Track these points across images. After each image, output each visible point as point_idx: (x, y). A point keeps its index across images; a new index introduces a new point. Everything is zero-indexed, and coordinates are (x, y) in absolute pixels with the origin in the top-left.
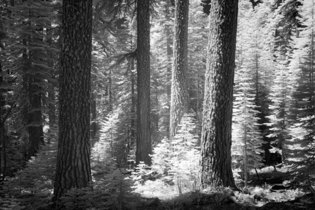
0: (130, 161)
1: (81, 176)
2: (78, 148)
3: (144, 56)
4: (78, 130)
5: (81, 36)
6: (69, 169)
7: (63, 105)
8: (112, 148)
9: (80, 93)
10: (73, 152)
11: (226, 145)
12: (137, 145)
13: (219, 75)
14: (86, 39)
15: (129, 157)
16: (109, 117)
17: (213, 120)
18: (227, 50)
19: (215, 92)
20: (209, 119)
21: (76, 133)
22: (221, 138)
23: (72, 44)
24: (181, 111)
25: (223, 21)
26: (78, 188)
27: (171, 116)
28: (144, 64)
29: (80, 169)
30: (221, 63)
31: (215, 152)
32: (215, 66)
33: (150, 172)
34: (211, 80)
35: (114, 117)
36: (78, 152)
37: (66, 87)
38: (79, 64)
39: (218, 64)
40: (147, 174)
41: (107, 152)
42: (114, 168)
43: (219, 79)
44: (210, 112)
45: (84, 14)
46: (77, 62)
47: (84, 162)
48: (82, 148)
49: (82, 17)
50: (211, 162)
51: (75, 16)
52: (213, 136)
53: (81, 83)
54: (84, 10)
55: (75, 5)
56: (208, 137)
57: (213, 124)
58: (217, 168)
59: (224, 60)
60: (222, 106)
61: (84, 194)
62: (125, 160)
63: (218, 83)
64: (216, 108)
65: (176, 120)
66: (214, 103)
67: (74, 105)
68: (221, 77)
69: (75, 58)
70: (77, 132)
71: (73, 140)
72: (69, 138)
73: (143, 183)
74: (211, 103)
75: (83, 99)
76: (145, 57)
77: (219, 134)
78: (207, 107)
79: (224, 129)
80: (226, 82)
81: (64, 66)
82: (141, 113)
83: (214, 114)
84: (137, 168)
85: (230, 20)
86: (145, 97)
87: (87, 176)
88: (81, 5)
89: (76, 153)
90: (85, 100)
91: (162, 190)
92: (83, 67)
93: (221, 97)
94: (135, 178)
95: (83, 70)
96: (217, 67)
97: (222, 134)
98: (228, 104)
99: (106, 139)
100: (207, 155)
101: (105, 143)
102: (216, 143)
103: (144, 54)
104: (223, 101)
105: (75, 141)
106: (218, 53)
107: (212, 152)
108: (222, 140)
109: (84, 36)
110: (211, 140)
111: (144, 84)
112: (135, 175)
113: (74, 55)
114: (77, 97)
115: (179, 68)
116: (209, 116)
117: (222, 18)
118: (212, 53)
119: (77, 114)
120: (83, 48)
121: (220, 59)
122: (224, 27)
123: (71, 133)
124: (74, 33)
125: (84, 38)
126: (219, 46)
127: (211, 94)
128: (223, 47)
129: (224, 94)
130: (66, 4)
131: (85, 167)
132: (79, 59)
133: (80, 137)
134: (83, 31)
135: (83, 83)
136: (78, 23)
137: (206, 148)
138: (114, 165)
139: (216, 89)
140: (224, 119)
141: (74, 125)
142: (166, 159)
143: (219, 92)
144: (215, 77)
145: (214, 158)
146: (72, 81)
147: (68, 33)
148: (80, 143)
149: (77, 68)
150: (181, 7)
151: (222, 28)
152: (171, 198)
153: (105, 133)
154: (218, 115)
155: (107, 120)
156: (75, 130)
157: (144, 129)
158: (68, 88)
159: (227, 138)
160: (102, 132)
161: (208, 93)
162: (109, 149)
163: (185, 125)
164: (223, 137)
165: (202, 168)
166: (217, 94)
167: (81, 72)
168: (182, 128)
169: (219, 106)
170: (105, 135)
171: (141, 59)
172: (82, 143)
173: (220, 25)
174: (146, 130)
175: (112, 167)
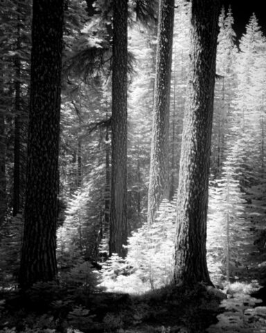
0: (103, 252)
1: (47, 270)
2: (44, 241)
3: (119, 127)
4: (44, 222)
5: (49, 126)
6: (35, 262)
7: (29, 197)
8: (81, 235)
9: (46, 184)
10: (39, 246)
11: (200, 238)
12: (111, 233)
13: (193, 164)
14: (54, 129)
15: (101, 247)
16: (77, 195)
17: (186, 211)
18: (201, 138)
19: (189, 181)
20: (182, 209)
21: (42, 226)
22: (195, 230)
23: (40, 134)
24: (161, 195)
25: (198, 107)
26: (44, 282)
27: (149, 200)
28: (120, 136)
29: (46, 262)
30: (195, 151)
31: (188, 245)
32: (189, 153)
33: (124, 266)
34: (185, 169)
35: (83, 194)
36: (44, 244)
37: (33, 178)
38: (46, 155)
39: (193, 152)
40: (121, 268)
41: (74, 240)
42: (81, 261)
43: (194, 167)
44: (183, 203)
45: (52, 104)
46: (44, 152)
47: (50, 255)
48: (48, 241)
49: (50, 107)
50: (184, 256)
51: (43, 106)
52: (186, 228)
53: (48, 174)
54: (52, 100)
55: (44, 96)
56: (182, 229)
57: (186, 215)
58: (190, 262)
59: (198, 147)
60: (196, 197)
61: (51, 288)
62: (97, 250)
63: (193, 172)
64: (190, 198)
65: (154, 206)
66: (188, 193)
67: (41, 197)
68: (196, 166)
69: (42, 149)
70: (43, 224)
71: (39, 232)
72: (35, 230)
73: (114, 278)
74: (185, 192)
75: (50, 191)
76: (121, 128)
77: (193, 226)
78: (181, 197)
79: (198, 220)
80: (201, 171)
81: (31, 156)
82: (116, 195)
83: (188, 205)
84: (109, 261)
85: (205, 106)
86: (120, 176)
87: (52, 269)
88: (49, 95)
89: (42, 246)
90: (52, 191)
91: (136, 286)
92: (50, 157)
93: (195, 187)
94: (106, 272)
95: (50, 161)
96: (191, 155)
97: (196, 226)
98: (203, 195)
99: (72, 223)
100: (180, 248)
101: (71, 228)
102: (189, 235)
103: (121, 123)
104: (197, 191)
105: (41, 233)
106: (193, 141)
107: (186, 245)
108: (195, 233)
109: (52, 126)
110: (184, 232)
111: (119, 160)
112: (106, 269)
113: (42, 146)
114: (43, 189)
115: (159, 145)
116: (183, 206)
117: (197, 104)
118: (187, 140)
119: (44, 206)
120: (50, 138)
121: (195, 146)
122: (199, 114)
123: (37, 225)
124: (42, 123)
125: (52, 129)
126: (194, 133)
127: (185, 184)
128: (198, 135)
129: (198, 183)
130: (35, 94)
131: (51, 260)
132: (46, 149)
133: (46, 229)
134: (51, 121)
135: (50, 174)
136: (46, 113)
137: (179, 240)
138: (81, 258)
139: (190, 179)
140: (198, 210)
141: (40, 217)
142: (143, 251)
143: (193, 181)
144: (189, 166)
145: (187, 252)
146: (39, 172)
147: (36, 123)
148: (46, 236)
149: (45, 158)
150: (162, 75)
151: (197, 115)
152: (140, 294)
153: (72, 215)
154: (192, 206)
155: (75, 199)
156: (41, 222)
157: (120, 214)
158: (35, 179)
159: (201, 230)
160: (68, 214)
161: (183, 182)
162: (77, 236)
163: (163, 212)
164: (197, 229)
165: (175, 261)
166: (191, 184)
167: (48, 162)
168: (161, 216)
169: (193, 196)
170: (71, 217)
171: (117, 130)
172: (48, 236)
173: (195, 112)
174: (121, 215)
175: (79, 260)
